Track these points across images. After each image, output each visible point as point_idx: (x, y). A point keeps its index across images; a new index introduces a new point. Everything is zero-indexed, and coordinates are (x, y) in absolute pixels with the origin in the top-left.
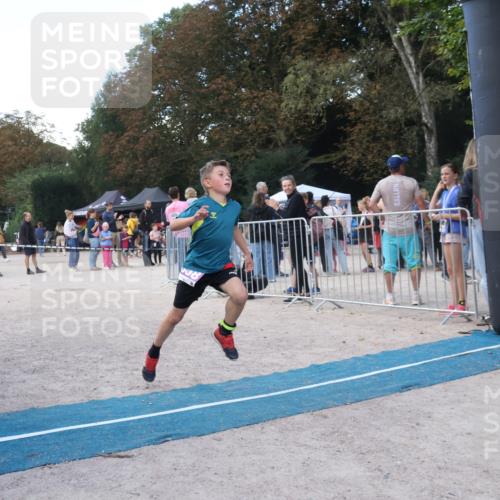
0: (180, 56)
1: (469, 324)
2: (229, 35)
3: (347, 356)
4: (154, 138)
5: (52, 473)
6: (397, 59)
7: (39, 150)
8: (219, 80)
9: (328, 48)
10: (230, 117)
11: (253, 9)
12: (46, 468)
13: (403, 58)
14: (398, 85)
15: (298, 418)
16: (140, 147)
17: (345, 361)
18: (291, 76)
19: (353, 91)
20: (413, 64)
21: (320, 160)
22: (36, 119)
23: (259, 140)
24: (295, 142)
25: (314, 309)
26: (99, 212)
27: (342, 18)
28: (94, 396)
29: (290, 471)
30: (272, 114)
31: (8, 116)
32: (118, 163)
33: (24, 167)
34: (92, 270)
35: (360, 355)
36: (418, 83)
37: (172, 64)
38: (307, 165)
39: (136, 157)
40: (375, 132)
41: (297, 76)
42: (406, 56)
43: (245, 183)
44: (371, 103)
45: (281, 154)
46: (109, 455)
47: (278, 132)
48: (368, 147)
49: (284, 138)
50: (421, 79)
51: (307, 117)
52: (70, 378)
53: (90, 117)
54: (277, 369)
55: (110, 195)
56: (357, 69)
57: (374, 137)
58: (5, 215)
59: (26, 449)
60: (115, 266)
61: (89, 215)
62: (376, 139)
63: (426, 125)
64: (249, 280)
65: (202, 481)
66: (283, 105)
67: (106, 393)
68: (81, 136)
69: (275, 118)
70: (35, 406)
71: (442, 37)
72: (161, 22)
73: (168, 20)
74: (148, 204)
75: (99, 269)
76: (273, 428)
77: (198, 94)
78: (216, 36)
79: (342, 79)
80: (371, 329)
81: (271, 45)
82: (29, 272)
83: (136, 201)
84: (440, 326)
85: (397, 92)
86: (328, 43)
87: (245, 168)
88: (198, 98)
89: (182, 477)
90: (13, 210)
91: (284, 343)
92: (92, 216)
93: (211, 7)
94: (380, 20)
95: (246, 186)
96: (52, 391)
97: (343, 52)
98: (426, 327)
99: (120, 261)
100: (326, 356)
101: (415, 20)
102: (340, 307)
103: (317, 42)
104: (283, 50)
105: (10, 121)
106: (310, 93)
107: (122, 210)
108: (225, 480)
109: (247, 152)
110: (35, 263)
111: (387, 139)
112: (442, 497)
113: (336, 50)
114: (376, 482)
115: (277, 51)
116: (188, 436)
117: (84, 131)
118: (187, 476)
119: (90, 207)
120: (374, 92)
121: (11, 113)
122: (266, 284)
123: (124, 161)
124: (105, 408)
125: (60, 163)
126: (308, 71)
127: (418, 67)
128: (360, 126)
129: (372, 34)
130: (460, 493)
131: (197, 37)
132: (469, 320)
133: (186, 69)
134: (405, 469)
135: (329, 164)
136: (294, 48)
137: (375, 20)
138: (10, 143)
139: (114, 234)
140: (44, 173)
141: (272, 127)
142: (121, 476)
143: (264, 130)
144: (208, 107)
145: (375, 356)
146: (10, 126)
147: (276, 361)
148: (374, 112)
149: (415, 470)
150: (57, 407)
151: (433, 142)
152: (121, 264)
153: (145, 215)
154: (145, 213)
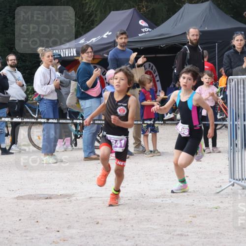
34: (87, 158)
55: (118, 18)
60: (129, 153)
74: (193, 34)
83: (169, 28)
92: (85, 58)
99: (138, 144)
119: (82, 41)
152: (141, 150)
153: (188, 57)
154: (189, 52)
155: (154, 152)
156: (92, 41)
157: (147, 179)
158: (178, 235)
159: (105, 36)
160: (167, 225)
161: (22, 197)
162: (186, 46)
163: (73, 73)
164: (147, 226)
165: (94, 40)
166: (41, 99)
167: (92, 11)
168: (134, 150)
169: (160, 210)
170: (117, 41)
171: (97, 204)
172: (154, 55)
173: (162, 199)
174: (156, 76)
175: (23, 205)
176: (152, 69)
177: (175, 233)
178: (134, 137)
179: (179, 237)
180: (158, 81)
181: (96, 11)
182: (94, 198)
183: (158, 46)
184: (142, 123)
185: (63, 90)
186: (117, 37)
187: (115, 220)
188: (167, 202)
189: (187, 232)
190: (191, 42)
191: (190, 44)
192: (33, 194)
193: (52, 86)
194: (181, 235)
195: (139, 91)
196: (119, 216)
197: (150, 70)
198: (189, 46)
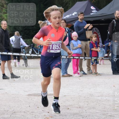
60: (84, 74)
75: (70, 76)
82: (4, 77)
99: (89, 69)
107: (91, 20)
110: (10, 68)
139: (84, 43)
152: (91, 72)
153: (115, 25)
154: (115, 23)
156: (67, 17)
157: (94, 87)
158: (109, 116)
159: (73, 14)
160: (104, 111)
161: (30, 94)
162: (114, 20)
164: (94, 111)
165: (68, 16)
167: (67, 2)
168: (87, 72)
169: (100, 103)
170: (79, 17)
171: (68, 99)
172: (98, 24)
173: (101, 97)
174: (99, 35)
175: (31, 99)
176: (97, 31)
177: (108, 115)
178: (87, 66)
179: (109, 117)
180: (100, 37)
181: (69, 2)
182: (67, 96)
183: (100, 20)
184: (91, 58)
186: (79, 15)
187: (77, 107)
188: (104, 99)
189: (114, 114)
190: (117, 18)
191: (116, 19)
192: (36, 93)
194: (111, 116)
195: (90, 42)
196: (79, 105)
197: (96, 31)
198: (115, 20)
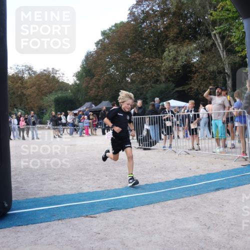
0: (119, 44)
1: (246, 162)
2: (140, 34)
3: (191, 175)
4: (107, 79)
5: (62, 223)
6: (214, 44)
7: (57, 85)
8: (136, 54)
9: (184, 39)
10: (140, 70)
11: (150, 23)
12: (60, 221)
13: (217, 44)
14: (214, 56)
15: (169, 202)
16: (101, 83)
17: (191, 177)
18: (167, 52)
19: (194, 58)
20: (221, 47)
21: (180, 89)
22: (56, 71)
23: (153, 80)
24: (169, 81)
25: (177, 155)
26: (83, 111)
27: (189, 27)
28: (81, 191)
29: (165, 225)
30: (159, 69)
31: (45, 70)
32: (91, 90)
33: (51, 92)
34: (80, 136)
35: (197, 175)
36: (223, 55)
37: (115, 47)
38: (174, 91)
39: (99, 88)
40: (204, 76)
41: (170, 52)
42: (218, 43)
43: (147, 99)
44: (202, 63)
45: (163, 86)
46: (87, 216)
47: (161, 76)
48: (201, 83)
49: (164, 79)
50: (225, 53)
51: (174, 70)
52: (70, 183)
53: (79, 70)
54: (160, 181)
55: (87, 104)
56: (196, 49)
57: (204, 78)
58: (43, 113)
59: (51, 213)
60: (90, 135)
61: (79, 113)
62: (204, 80)
63: (227, 73)
64: (148, 141)
65: (127, 228)
66: (163, 64)
67: (86, 190)
68: (75, 79)
69: (160, 70)
70: (55, 194)
71: (234, 34)
72: (110, 29)
73: (114, 28)
74: (104, 108)
75: (83, 136)
76: (159, 206)
77: (126, 60)
78: (134, 35)
79: (190, 53)
80: (202, 164)
81: (158, 39)
83: (99, 106)
84: (233, 163)
85: (214, 59)
86: (183, 38)
87: (147, 92)
88: (126, 62)
89: (118, 227)
90: (46, 111)
91: (164, 169)
92: (80, 113)
93: (132, 22)
94: (206, 27)
95: (147, 100)
96: (62, 188)
97: (190, 41)
98: (227, 163)
99: (92, 133)
100: (182, 175)
101: (222, 26)
102: (188, 154)
103: (179, 37)
104: (164, 40)
105: (45, 72)
106: (175, 59)
107: (92, 110)
108: (137, 228)
109: (148, 85)
111: (210, 79)
112: (233, 237)
113: (187, 40)
114: (204, 231)
115: (161, 41)
116: (121, 209)
117: (77, 76)
118: (120, 226)
119: (79, 109)
120: (204, 59)
121: (46, 69)
122: (156, 144)
123: (94, 89)
124: (85, 196)
125: (66, 90)
126: (174, 50)
127: (223, 48)
128: (197, 74)
129: (202, 33)
130: (241, 235)
131: (126, 36)
132: (246, 160)
133: (121, 49)
134: (217, 225)
135: (184, 91)
136: (168, 40)
137: (204, 27)
138: (45, 82)
139: (89, 121)
140: (60, 94)
141: (158, 74)
142: (92, 226)
143: (155, 76)
144: (131, 66)
145: (204, 175)
146: (46, 75)
147: (160, 177)
148: (204, 67)
149: (221, 225)
150: (64, 195)
151: (230, 81)
155: (96, 135)
162: (102, 111)
163: (77, 117)
165: (82, 109)
166: (69, 123)
183: (97, 111)
185: (74, 121)
193: (71, 120)
197: (95, 116)
